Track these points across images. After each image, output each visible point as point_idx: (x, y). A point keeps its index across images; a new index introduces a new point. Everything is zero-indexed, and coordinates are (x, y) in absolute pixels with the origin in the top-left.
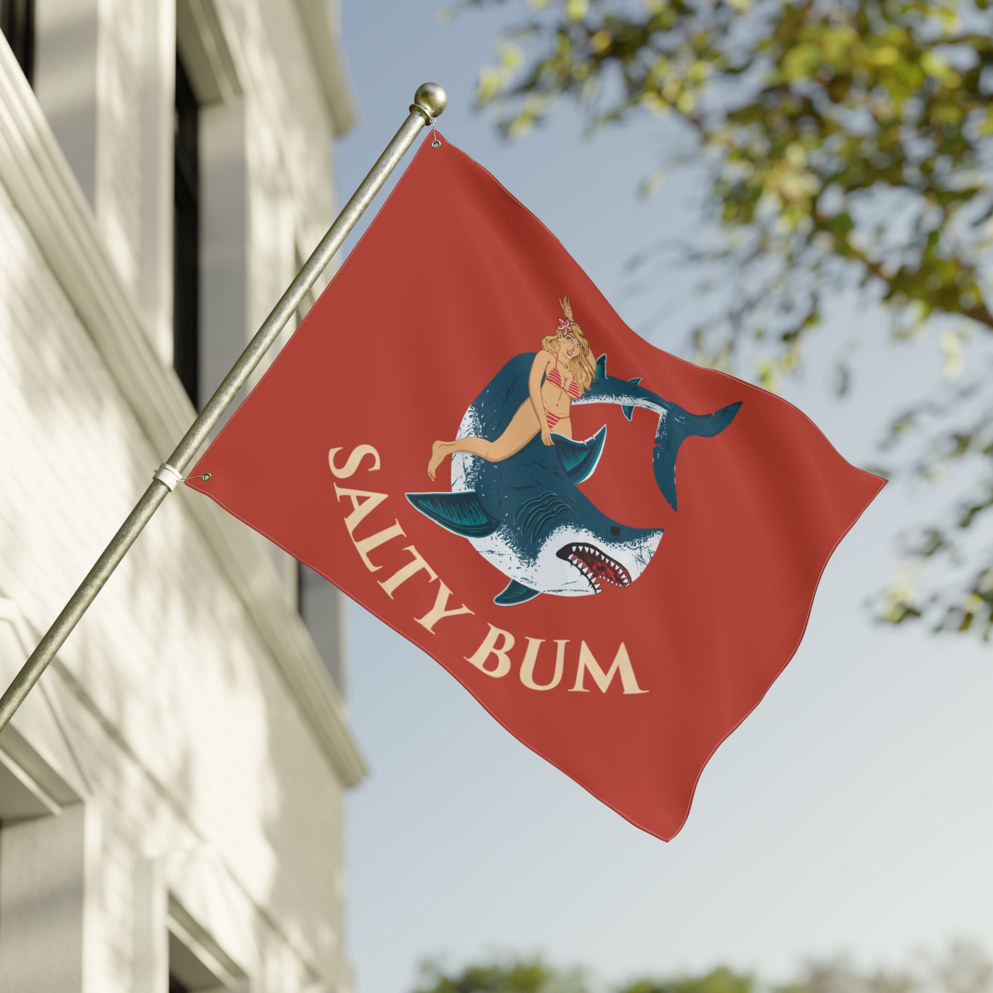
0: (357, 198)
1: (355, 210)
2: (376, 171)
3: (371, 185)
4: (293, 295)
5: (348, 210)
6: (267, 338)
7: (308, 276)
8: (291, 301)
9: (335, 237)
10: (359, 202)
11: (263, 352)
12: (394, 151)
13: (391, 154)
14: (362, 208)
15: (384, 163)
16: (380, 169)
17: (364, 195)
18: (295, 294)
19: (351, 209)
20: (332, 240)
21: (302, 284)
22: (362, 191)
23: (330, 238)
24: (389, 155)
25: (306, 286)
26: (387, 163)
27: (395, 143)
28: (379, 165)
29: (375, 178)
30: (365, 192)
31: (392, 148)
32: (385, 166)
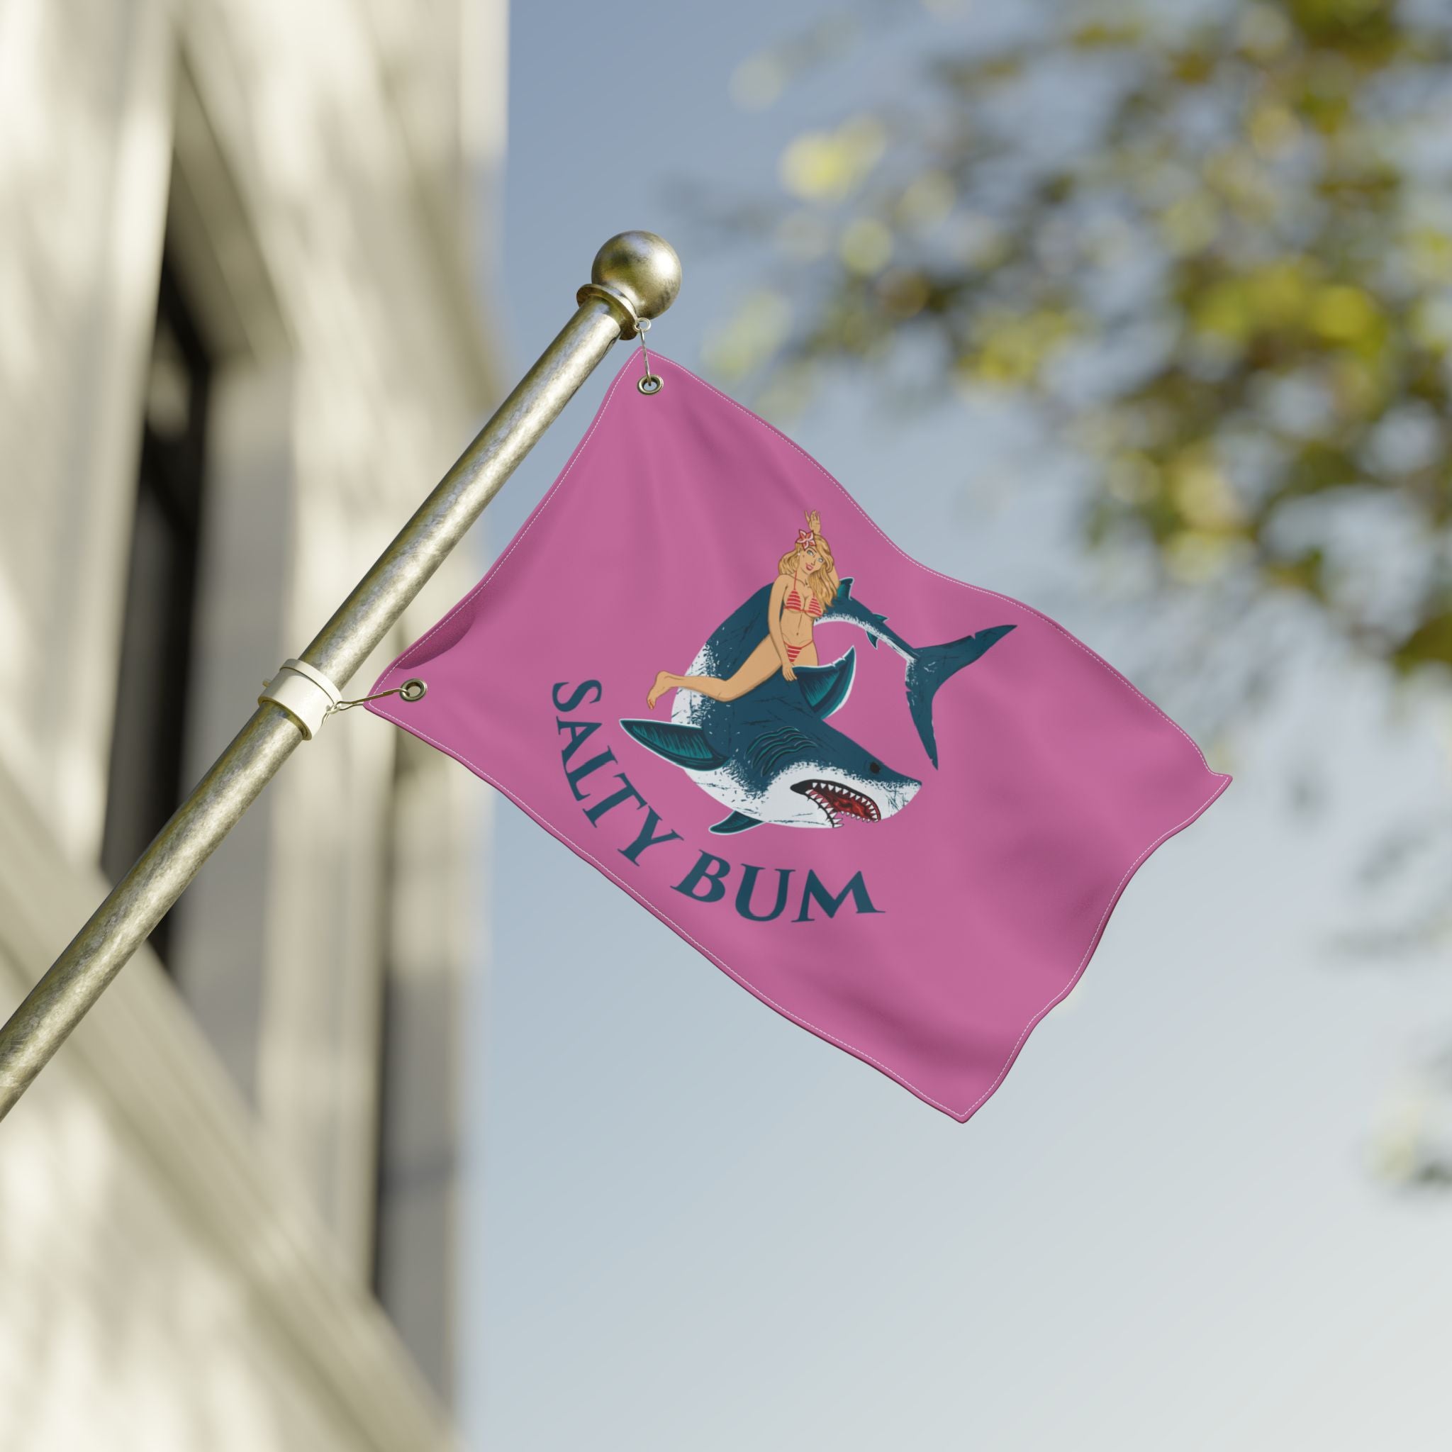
0: (421, 525)
1: (414, 557)
2: (479, 455)
3: (464, 489)
4: (218, 793)
5: (395, 558)
6: (127, 921)
7: (268, 739)
8: (211, 811)
9: (355, 631)
10: (429, 536)
11: (116, 961)
12: (533, 403)
13: (524, 409)
14: (437, 553)
15: (501, 433)
16: (492, 449)
17: (444, 516)
18: (225, 792)
19: (403, 554)
20: (344, 639)
21: (246, 762)
22: (438, 507)
23: (339, 633)
24: (517, 414)
25: (259, 767)
26: (510, 432)
27: (535, 380)
28: (487, 437)
29: (476, 473)
30: (447, 510)
31: (526, 396)
32: (504, 441)
